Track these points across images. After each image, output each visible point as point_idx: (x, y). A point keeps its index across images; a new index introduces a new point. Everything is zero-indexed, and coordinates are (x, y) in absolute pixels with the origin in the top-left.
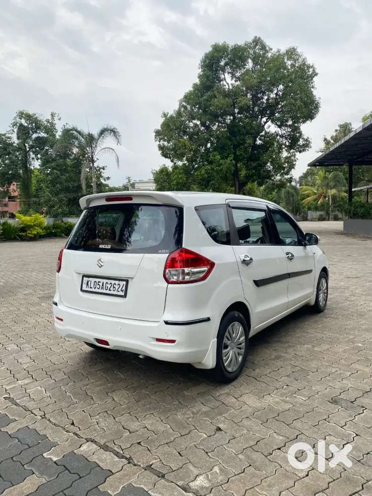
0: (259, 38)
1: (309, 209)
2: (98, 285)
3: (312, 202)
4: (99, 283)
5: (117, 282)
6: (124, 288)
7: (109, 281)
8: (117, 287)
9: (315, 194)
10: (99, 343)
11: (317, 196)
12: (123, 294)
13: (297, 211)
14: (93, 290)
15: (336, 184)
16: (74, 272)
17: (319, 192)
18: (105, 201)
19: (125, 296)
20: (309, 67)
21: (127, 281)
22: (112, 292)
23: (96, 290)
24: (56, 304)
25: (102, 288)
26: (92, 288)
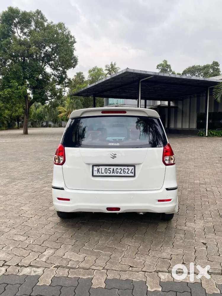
0: (40, 11)
1: (62, 120)
2: (109, 170)
3: (64, 116)
4: (110, 169)
5: (126, 168)
6: (133, 171)
7: (119, 168)
8: (127, 171)
9: (66, 111)
10: (109, 211)
11: (66, 113)
12: (133, 175)
13: (55, 122)
14: (105, 174)
15: (77, 107)
16: (84, 164)
17: (68, 111)
18: (101, 113)
19: (134, 176)
20: (71, 37)
21: (134, 166)
22: (123, 175)
23: (108, 174)
24: (62, 189)
25: (113, 172)
26: (103, 173)
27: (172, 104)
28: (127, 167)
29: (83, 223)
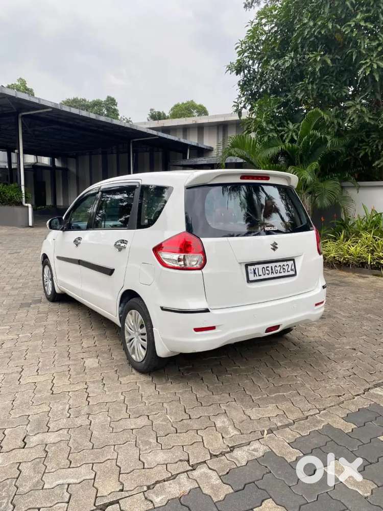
2: (267, 270)
6: (293, 267)
7: (278, 264)
8: (286, 268)
12: (294, 273)
14: (263, 277)
18: (239, 178)
21: (293, 260)
22: (283, 274)
23: (267, 276)
24: (207, 311)
25: (272, 273)
26: (261, 275)
27: (58, 164)
28: (285, 262)
29: (188, 370)
